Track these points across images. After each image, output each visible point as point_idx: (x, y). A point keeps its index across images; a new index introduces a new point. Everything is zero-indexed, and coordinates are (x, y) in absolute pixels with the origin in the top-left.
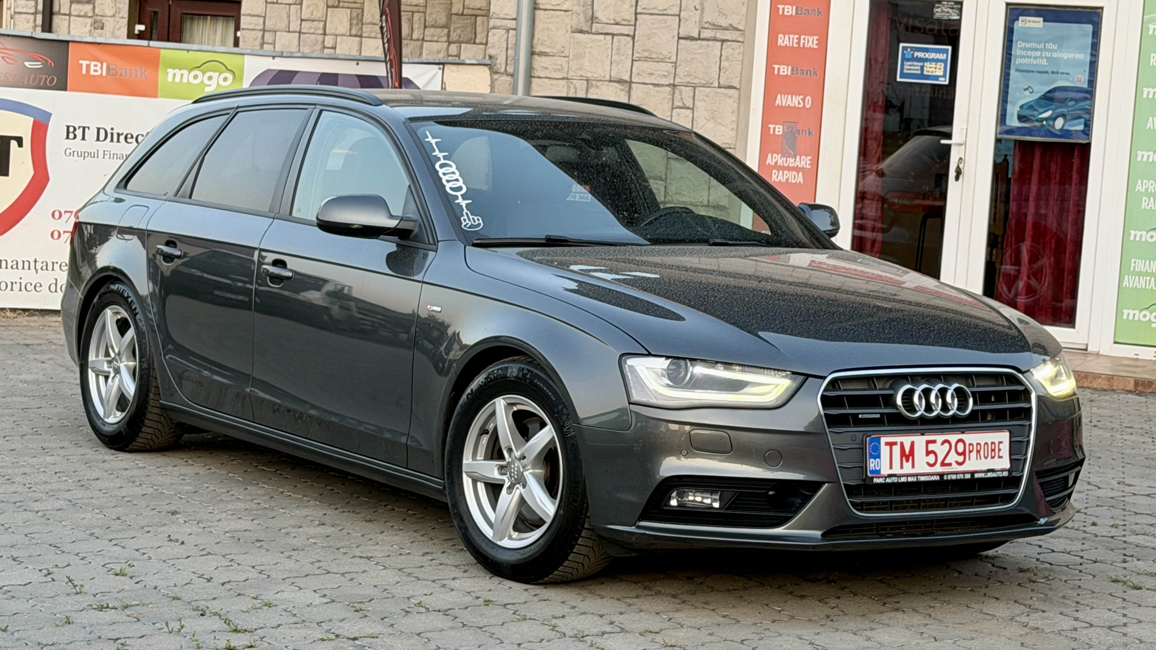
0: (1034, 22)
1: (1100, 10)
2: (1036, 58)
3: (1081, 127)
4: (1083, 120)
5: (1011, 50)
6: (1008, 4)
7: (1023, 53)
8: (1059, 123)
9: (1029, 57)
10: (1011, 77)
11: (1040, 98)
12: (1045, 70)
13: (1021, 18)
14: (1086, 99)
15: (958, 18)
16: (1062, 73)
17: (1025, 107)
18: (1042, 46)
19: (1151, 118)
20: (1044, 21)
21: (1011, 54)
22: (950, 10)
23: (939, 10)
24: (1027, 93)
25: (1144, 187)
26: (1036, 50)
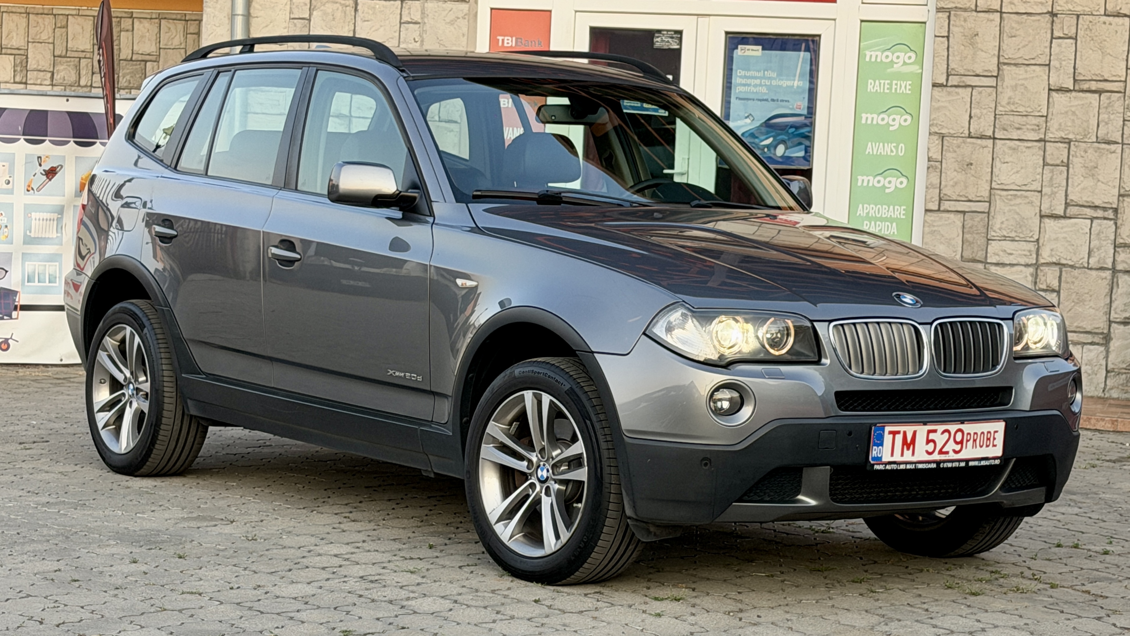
0: (752, 50)
1: (818, 38)
2: (755, 86)
3: (802, 154)
4: (803, 147)
5: (731, 78)
6: (727, 33)
7: (744, 81)
8: (780, 150)
9: (749, 85)
10: (732, 105)
11: (761, 125)
12: (765, 98)
13: (740, 47)
14: (806, 125)
15: (678, 47)
16: (782, 101)
17: (747, 134)
18: (760, 74)
19: (870, 144)
20: (763, 49)
21: (731, 83)
22: (670, 40)
23: (659, 39)
24: (748, 121)
25: (865, 211)
26: (756, 78)
